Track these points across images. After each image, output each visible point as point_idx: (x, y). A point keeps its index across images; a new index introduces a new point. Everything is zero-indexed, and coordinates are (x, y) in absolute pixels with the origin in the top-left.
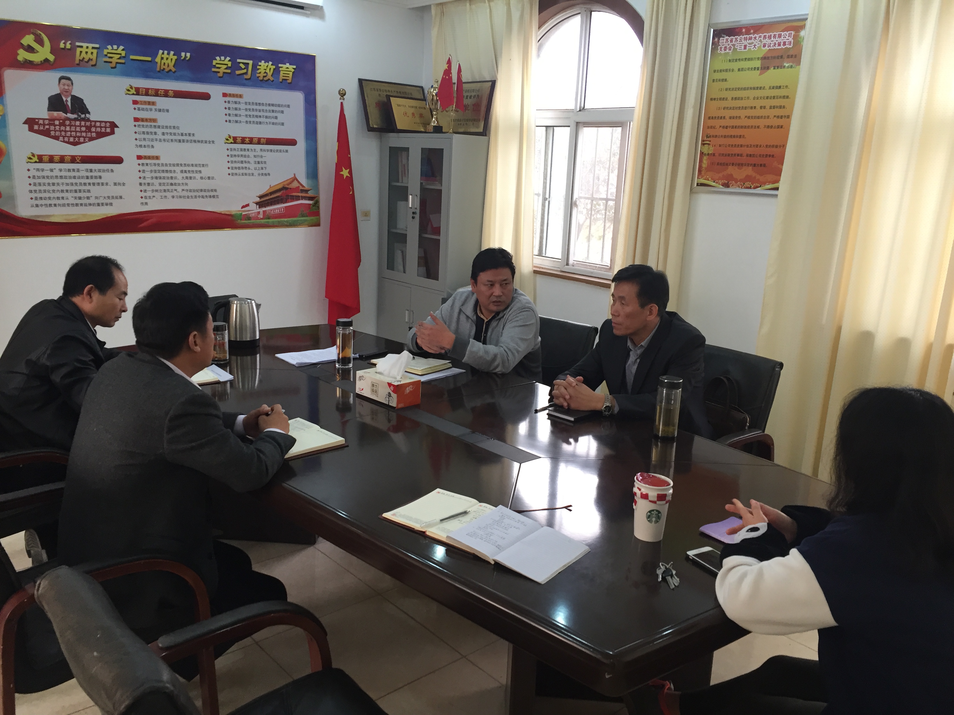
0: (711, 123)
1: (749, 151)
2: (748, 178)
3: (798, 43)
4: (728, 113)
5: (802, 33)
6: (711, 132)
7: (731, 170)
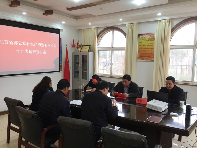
0: (139, 50)
1: (147, 54)
2: (147, 59)
3: (154, 37)
4: (142, 48)
5: (154, 35)
6: (140, 51)
7: (143, 57)
